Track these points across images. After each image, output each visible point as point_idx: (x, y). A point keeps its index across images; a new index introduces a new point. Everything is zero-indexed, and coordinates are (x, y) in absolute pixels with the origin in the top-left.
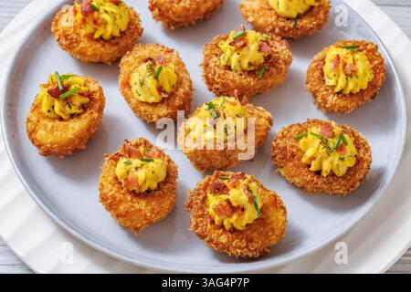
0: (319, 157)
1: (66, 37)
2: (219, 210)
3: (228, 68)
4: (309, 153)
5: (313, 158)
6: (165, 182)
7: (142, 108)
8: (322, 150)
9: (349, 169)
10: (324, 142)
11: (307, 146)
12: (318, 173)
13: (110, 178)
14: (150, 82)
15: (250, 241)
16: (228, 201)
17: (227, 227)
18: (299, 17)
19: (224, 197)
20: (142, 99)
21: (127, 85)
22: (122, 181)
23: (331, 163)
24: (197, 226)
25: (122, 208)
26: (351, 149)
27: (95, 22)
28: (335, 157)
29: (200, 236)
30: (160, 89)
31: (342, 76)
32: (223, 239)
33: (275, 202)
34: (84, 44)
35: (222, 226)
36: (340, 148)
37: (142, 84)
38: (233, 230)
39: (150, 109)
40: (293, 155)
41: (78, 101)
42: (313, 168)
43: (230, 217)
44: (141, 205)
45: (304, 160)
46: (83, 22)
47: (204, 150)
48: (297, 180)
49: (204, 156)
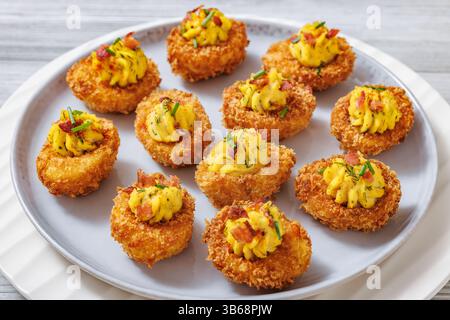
0: (344, 186)
1: (81, 83)
2: (237, 235)
3: (249, 109)
4: (334, 183)
5: (338, 189)
6: (180, 213)
7: (159, 148)
8: (348, 178)
9: (378, 201)
10: (349, 170)
11: (331, 178)
12: (345, 205)
13: (123, 210)
14: (167, 119)
15: (271, 269)
16: (247, 224)
17: (248, 256)
18: (323, 65)
19: (243, 220)
20: (158, 138)
21: (144, 126)
22: (136, 212)
23: (358, 192)
24: (214, 255)
25: (134, 238)
26: (378, 178)
27: (111, 67)
28: (362, 186)
29: (218, 266)
30: (176, 126)
31: (368, 114)
32: (243, 268)
33: (299, 233)
34: (99, 91)
35: (242, 256)
36: (366, 176)
37: (158, 121)
38: (255, 259)
39: (166, 149)
40: (317, 188)
41: (91, 136)
42: (338, 199)
43: (250, 241)
44: (156, 234)
45: (329, 192)
46: (100, 67)
47: (223, 181)
48: (322, 213)
49: (223, 189)
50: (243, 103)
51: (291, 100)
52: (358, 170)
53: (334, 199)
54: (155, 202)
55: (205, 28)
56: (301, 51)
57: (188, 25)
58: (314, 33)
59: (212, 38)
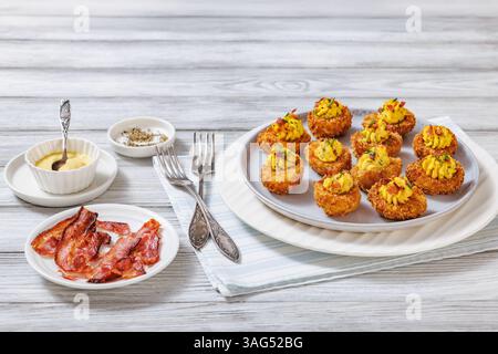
0: (436, 167)
1: (269, 140)
2: (390, 190)
3: (369, 142)
4: (430, 167)
5: (431, 171)
6: (354, 188)
7: (326, 165)
8: (437, 163)
9: (454, 175)
10: (438, 159)
11: (427, 165)
12: (437, 178)
13: (321, 189)
14: (329, 149)
15: (410, 208)
16: (395, 183)
17: (395, 202)
18: (399, 122)
19: (391, 183)
20: (324, 160)
21: (313, 156)
22: (330, 189)
23: (444, 171)
24: (377, 205)
25: (333, 201)
26: (453, 163)
27: (286, 129)
28: (446, 165)
30: (335, 152)
31: (436, 137)
32: (395, 208)
35: (392, 202)
36: (447, 161)
37: (324, 150)
38: (399, 204)
39: (330, 164)
40: (420, 174)
42: (434, 175)
43: (397, 193)
44: (344, 198)
45: (428, 173)
46: (279, 130)
47: (370, 172)
48: (426, 184)
49: (370, 178)
50: (365, 140)
51: (390, 137)
52: (442, 158)
53: (431, 176)
54: (341, 181)
55: (330, 107)
56: (387, 115)
57: (320, 107)
58: (393, 104)
59: (334, 114)
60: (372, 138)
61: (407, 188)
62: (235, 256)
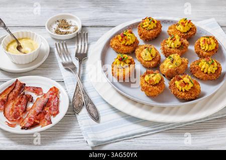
0: (206, 67)
1: (116, 46)
2: (181, 85)
3: (171, 48)
4: (203, 67)
5: (205, 68)
6: (161, 81)
7: (147, 63)
8: (207, 65)
9: (216, 71)
10: (207, 63)
11: (202, 65)
12: (207, 73)
13: (144, 82)
14: (148, 54)
15: (191, 94)
16: (183, 81)
18: (188, 32)
20: (146, 60)
21: (140, 56)
22: (148, 82)
23: (211, 69)
24: (174, 92)
25: (150, 90)
26: (215, 64)
27: (126, 40)
28: (211, 67)
29: (175, 94)
30: (152, 56)
31: (207, 45)
32: (183, 94)
33: (196, 82)
34: (122, 47)
35: (182, 91)
36: (213, 64)
37: (146, 55)
38: (186, 91)
39: (149, 63)
40: (198, 69)
41: (128, 61)
42: (205, 71)
43: (185, 86)
44: (155, 88)
45: (202, 70)
46: (122, 40)
47: (170, 70)
48: (200, 76)
49: (170, 73)
50: (168, 46)
51: (182, 43)
52: (210, 62)
53: (203, 72)
54: (154, 78)
55: (150, 24)
56: (180, 28)
57: (144, 23)
58: (184, 22)
59: (152, 27)
60: (172, 46)
61: (190, 83)
62: (97, 118)
